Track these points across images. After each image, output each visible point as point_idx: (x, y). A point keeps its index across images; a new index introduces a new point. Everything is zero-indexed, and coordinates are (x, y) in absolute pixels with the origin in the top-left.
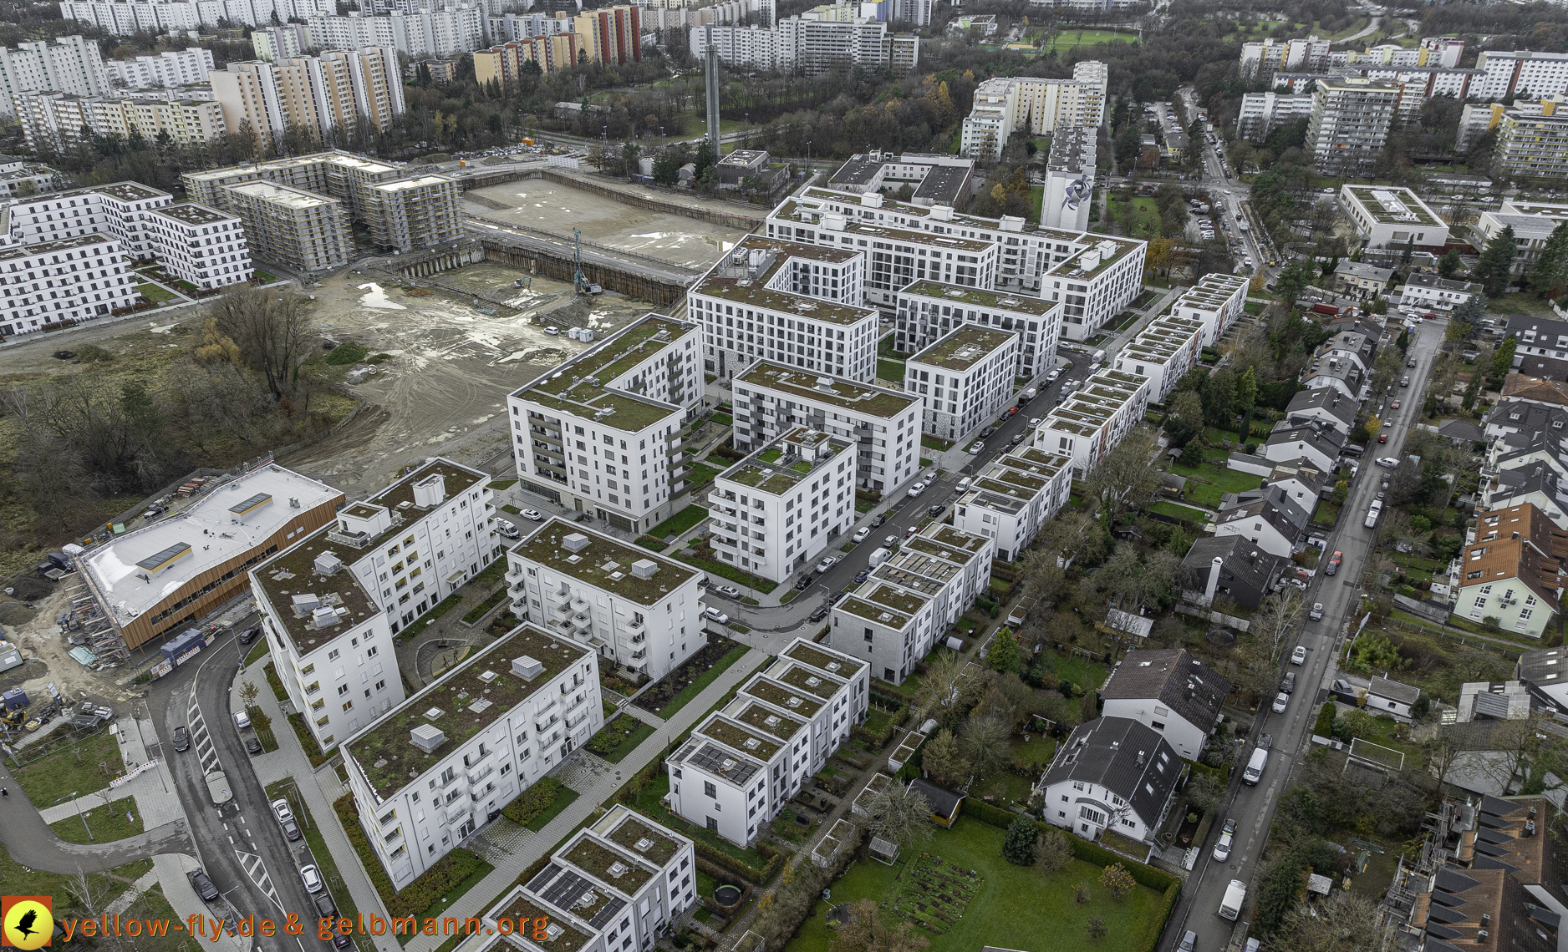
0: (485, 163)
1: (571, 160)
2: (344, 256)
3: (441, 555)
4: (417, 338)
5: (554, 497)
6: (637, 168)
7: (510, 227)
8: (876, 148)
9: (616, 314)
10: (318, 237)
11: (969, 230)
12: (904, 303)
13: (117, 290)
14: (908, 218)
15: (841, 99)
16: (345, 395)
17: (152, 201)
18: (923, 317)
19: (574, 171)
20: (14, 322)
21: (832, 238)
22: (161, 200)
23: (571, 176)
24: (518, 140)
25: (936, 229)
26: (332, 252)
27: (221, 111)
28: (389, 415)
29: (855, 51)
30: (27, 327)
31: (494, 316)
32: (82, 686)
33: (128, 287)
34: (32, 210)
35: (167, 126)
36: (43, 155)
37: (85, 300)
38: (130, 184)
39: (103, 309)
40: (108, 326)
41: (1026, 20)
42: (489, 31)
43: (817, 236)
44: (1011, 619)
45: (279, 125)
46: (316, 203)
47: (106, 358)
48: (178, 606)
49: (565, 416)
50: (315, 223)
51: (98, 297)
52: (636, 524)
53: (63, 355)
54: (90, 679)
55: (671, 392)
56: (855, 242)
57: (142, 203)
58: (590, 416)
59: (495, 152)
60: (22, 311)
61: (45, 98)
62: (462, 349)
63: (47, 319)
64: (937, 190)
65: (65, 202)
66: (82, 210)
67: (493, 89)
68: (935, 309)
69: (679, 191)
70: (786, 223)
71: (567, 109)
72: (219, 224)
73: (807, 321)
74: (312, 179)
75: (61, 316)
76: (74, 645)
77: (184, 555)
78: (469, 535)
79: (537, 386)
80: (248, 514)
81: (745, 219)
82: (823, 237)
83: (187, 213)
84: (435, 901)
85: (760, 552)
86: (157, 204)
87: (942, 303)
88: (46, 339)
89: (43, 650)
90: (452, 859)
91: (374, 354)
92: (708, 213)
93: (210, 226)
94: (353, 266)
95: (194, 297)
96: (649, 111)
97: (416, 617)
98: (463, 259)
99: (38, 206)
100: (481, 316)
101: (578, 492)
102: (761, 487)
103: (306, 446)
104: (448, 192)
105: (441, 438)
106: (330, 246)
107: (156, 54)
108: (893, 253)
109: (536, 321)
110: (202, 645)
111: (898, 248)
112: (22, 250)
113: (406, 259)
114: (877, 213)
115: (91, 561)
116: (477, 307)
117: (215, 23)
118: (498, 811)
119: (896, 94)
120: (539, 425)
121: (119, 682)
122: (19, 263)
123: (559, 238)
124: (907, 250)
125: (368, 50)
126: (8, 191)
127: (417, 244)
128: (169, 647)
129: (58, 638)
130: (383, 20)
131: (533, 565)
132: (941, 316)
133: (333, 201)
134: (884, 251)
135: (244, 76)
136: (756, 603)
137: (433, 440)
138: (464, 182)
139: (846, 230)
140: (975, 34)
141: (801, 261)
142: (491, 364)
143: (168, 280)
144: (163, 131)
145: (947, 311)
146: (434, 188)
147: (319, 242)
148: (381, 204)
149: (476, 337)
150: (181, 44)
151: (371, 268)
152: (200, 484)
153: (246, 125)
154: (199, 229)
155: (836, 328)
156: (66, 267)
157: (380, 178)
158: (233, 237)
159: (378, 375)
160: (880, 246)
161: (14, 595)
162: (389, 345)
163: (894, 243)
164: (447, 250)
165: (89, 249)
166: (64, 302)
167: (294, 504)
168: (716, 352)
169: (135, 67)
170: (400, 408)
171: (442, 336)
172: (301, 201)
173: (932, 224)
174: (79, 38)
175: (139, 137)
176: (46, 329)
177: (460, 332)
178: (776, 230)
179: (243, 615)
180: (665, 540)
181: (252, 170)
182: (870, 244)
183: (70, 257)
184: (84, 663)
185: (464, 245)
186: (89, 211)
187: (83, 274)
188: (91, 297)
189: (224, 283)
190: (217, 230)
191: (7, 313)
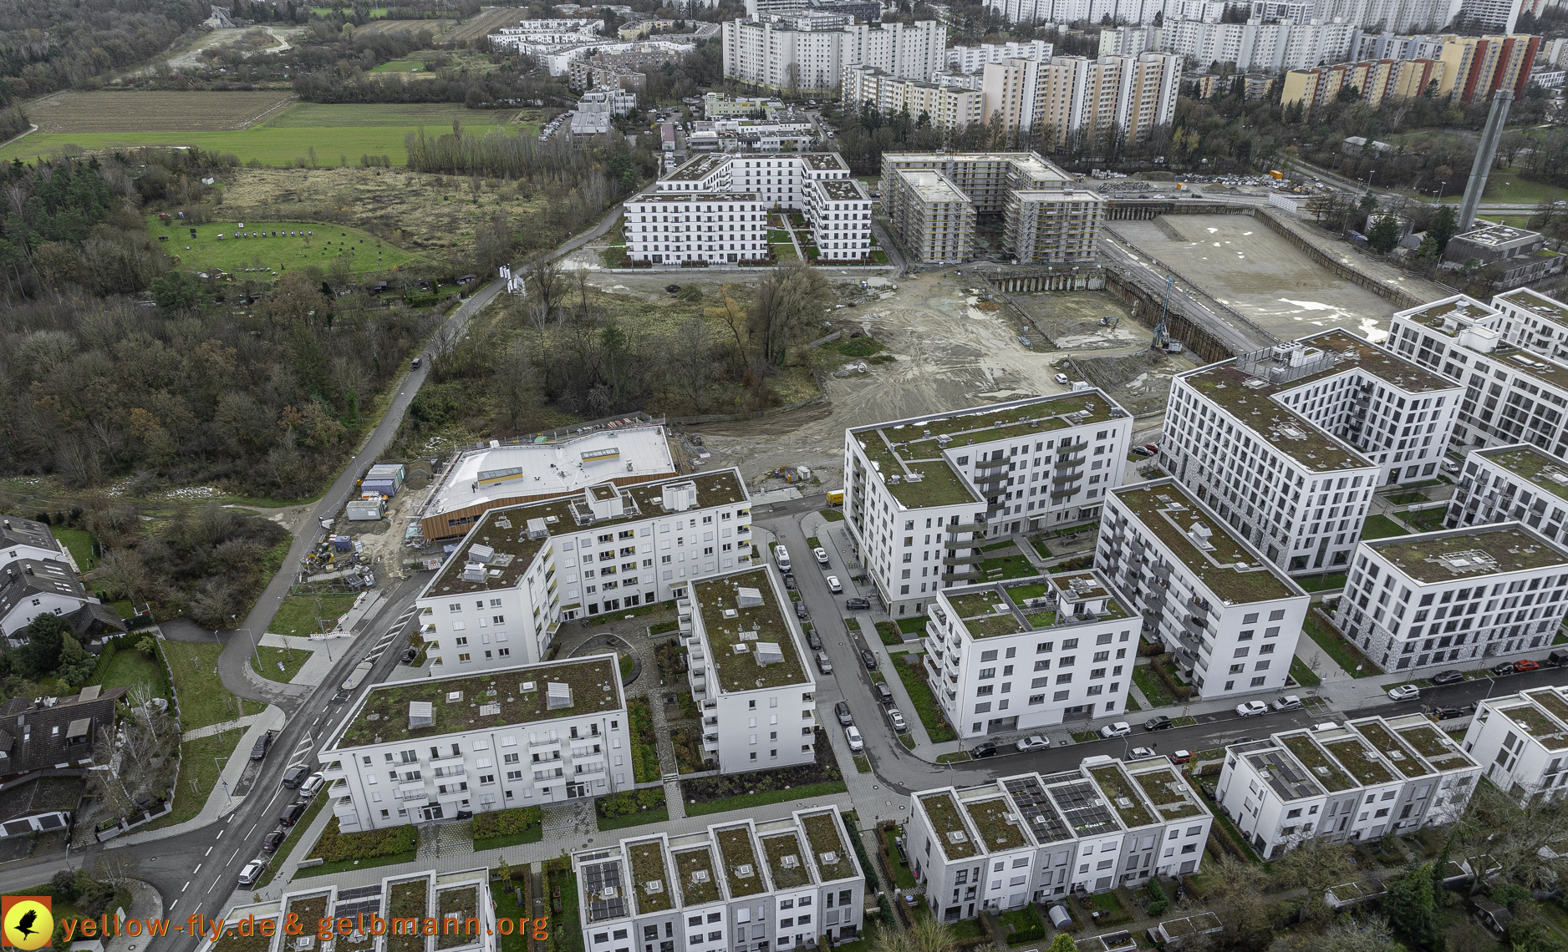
0: (1205, 189)
1: (1292, 203)
2: (960, 255)
3: (666, 559)
4: (936, 349)
7: (1149, 259)
10: (940, 232)
12: (1473, 468)
13: (748, 244)
16: (818, 384)
17: (832, 172)
18: (1492, 495)
19: (1290, 215)
20: (664, 254)
21: (1464, 359)
22: (836, 172)
26: (949, 249)
27: (981, 101)
28: (829, 414)
30: (673, 260)
31: (1028, 348)
32: (387, 553)
33: (758, 243)
34: (748, 165)
35: (931, 108)
37: (721, 247)
38: (831, 155)
39: (732, 258)
40: (730, 272)
44: (1161, 929)
47: (694, 298)
49: (871, 469)
50: (940, 218)
51: (732, 247)
52: (889, 607)
53: (672, 289)
54: (396, 550)
55: (1058, 481)
56: (1492, 372)
59: (1227, 180)
60: (672, 246)
61: (859, 72)
62: (961, 372)
63: (690, 256)
65: (774, 162)
66: (785, 171)
68: (1512, 489)
69: (1386, 261)
70: (1415, 326)
71: (1355, 145)
72: (851, 203)
73: (1273, 451)
74: (993, 176)
75: (699, 256)
77: (513, 479)
78: (708, 551)
82: (1454, 355)
83: (840, 188)
84: (350, 858)
85: (951, 694)
87: (1522, 485)
88: (675, 273)
89: (400, 515)
90: (398, 832)
91: (885, 353)
93: (842, 203)
94: (966, 267)
97: (622, 607)
98: (1078, 283)
99: (753, 162)
100: (1015, 345)
103: (737, 420)
104: (1090, 212)
106: (949, 243)
108: (1537, 399)
109: (1058, 364)
111: (1546, 395)
116: (1021, 334)
118: (469, 814)
120: (857, 469)
121: (404, 561)
122: (682, 206)
123: (1186, 282)
126: (778, 146)
127: (1040, 259)
128: (448, 548)
132: (1515, 502)
133: (968, 199)
134: (1525, 394)
135: (1013, 70)
136: (912, 745)
138: (1109, 204)
141: (1368, 377)
142: (968, 395)
143: (805, 243)
144: (927, 112)
145: (1526, 497)
147: (939, 236)
149: (987, 363)
151: (978, 272)
152: (623, 425)
156: (715, 216)
158: (859, 216)
159: (864, 374)
160: (1523, 385)
162: (906, 349)
163: (1543, 387)
164: (1066, 270)
165: (739, 205)
166: (705, 245)
167: (630, 468)
168: (1181, 454)
169: (975, 53)
170: (845, 411)
171: (958, 354)
174: (933, 23)
175: (908, 114)
176: (684, 264)
177: (980, 355)
180: (903, 636)
181: (943, 159)
182: (1509, 380)
183: (721, 209)
184: (407, 536)
185: (1088, 270)
186: (790, 173)
187: (726, 225)
188: (727, 246)
189: (840, 257)
190: (846, 207)
191: (662, 245)
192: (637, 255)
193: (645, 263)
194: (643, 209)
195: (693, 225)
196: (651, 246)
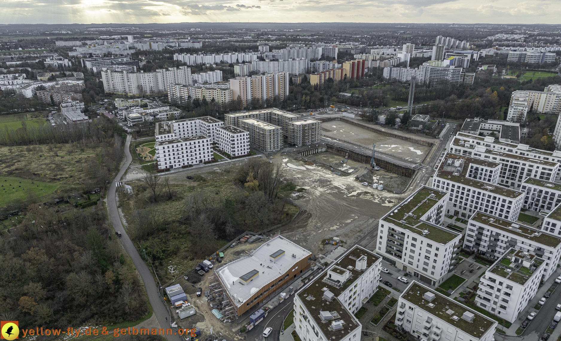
0: (319, 114)
1: (350, 114)
2: (279, 147)
3: (363, 291)
4: (313, 182)
5: (393, 263)
6: (377, 119)
7: (336, 139)
8: (477, 117)
9: (383, 177)
10: (272, 139)
11: (538, 155)
13: (206, 155)
14: (507, 148)
15: (453, 96)
16: (292, 204)
17: (217, 124)
18: (533, 194)
19: (352, 119)
20: (174, 164)
21: (480, 155)
22: (220, 123)
23: (352, 121)
24: (328, 106)
25: (521, 153)
26: (276, 145)
27: (232, 93)
28: (311, 215)
29: (449, 77)
30: (177, 166)
31: (340, 175)
32: (219, 330)
33: (210, 154)
34: (179, 125)
35: (215, 97)
36: (174, 104)
37: (196, 158)
38: (209, 117)
39: (201, 161)
40: (202, 168)
41: (508, 67)
42: (310, 66)
43: (473, 154)
45: (249, 97)
46: (273, 128)
47: (204, 180)
48: (255, 299)
49: (407, 232)
50: (272, 135)
51: (200, 157)
52: (434, 283)
53: (189, 178)
54: (222, 326)
56: (491, 158)
57: (214, 124)
58: (420, 234)
59: (321, 110)
60: (177, 161)
61: (177, 86)
62: (332, 189)
63: (184, 164)
64: (510, 136)
65: (189, 122)
66: (193, 125)
67: (316, 87)
68: (541, 191)
69: (395, 129)
71: (344, 95)
72: (242, 134)
74: (266, 118)
75: (188, 163)
76: (213, 308)
77: (256, 275)
79: (389, 215)
80: (277, 258)
81: (426, 142)
82: (476, 154)
83: (230, 129)
85: (504, 308)
86: (219, 125)
87: (544, 189)
88: (183, 171)
89: (201, 308)
91: (299, 187)
92: (410, 138)
93: (239, 134)
94: (283, 151)
95: (230, 159)
96: (376, 98)
98: (319, 150)
99: (181, 123)
100: (335, 176)
101: (406, 263)
102: (509, 278)
105: (335, 227)
106: (276, 143)
107: (206, 72)
109: (357, 179)
110: (264, 317)
111: (512, 162)
112: (180, 140)
113: (301, 149)
114: (492, 145)
115: (220, 272)
116: (332, 171)
117: (219, 62)
119: (477, 96)
120: (392, 233)
121: (234, 330)
122: (179, 144)
123: (355, 145)
124: (516, 163)
125: (280, 73)
126: (166, 116)
127: (304, 144)
128: (253, 317)
129: (206, 303)
130: (276, 63)
131: (413, 306)
132: (543, 195)
133: (279, 127)
134: (505, 163)
135: (241, 81)
136: (504, 332)
137: (332, 228)
139: (486, 152)
140: (491, 72)
142: (345, 196)
143: (219, 151)
144: (213, 98)
145: (547, 193)
146: (313, 124)
147: (272, 141)
148: (294, 129)
149: (336, 184)
150: (212, 69)
151: (289, 152)
152: (248, 239)
153: (239, 97)
154: (235, 135)
155: (508, 199)
156: (193, 146)
157: (291, 119)
158: (245, 139)
159: (302, 197)
160: (503, 160)
161: (188, 280)
162: (304, 184)
163: (510, 160)
164: (314, 146)
165: (201, 141)
166: (190, 158)
167: (294, 256)
169: (200, 76)
170: (315, 212)
171: (323, 183)
172: (268, 127)
173: (519, 152)
174: (186, 67)
175: (205, 100)
176: (184, 167)
177: (330, 181)
178: (454, 150)
179: (277, 304)
180: (449, 291)
181: (247, 114)
182: (498, 159)
183: (195, 143)
184: (218, 317)
185: (320, 145)
186: (196, 126)
187: (197, 149)
188: (198, 157)
189: (240, 154)
190: (241, 136)
191: (172, 161)
192: (163, 167)
193: (167, 170)
194: (164, 148)
195: (185, 151)
196: (168, 162)
